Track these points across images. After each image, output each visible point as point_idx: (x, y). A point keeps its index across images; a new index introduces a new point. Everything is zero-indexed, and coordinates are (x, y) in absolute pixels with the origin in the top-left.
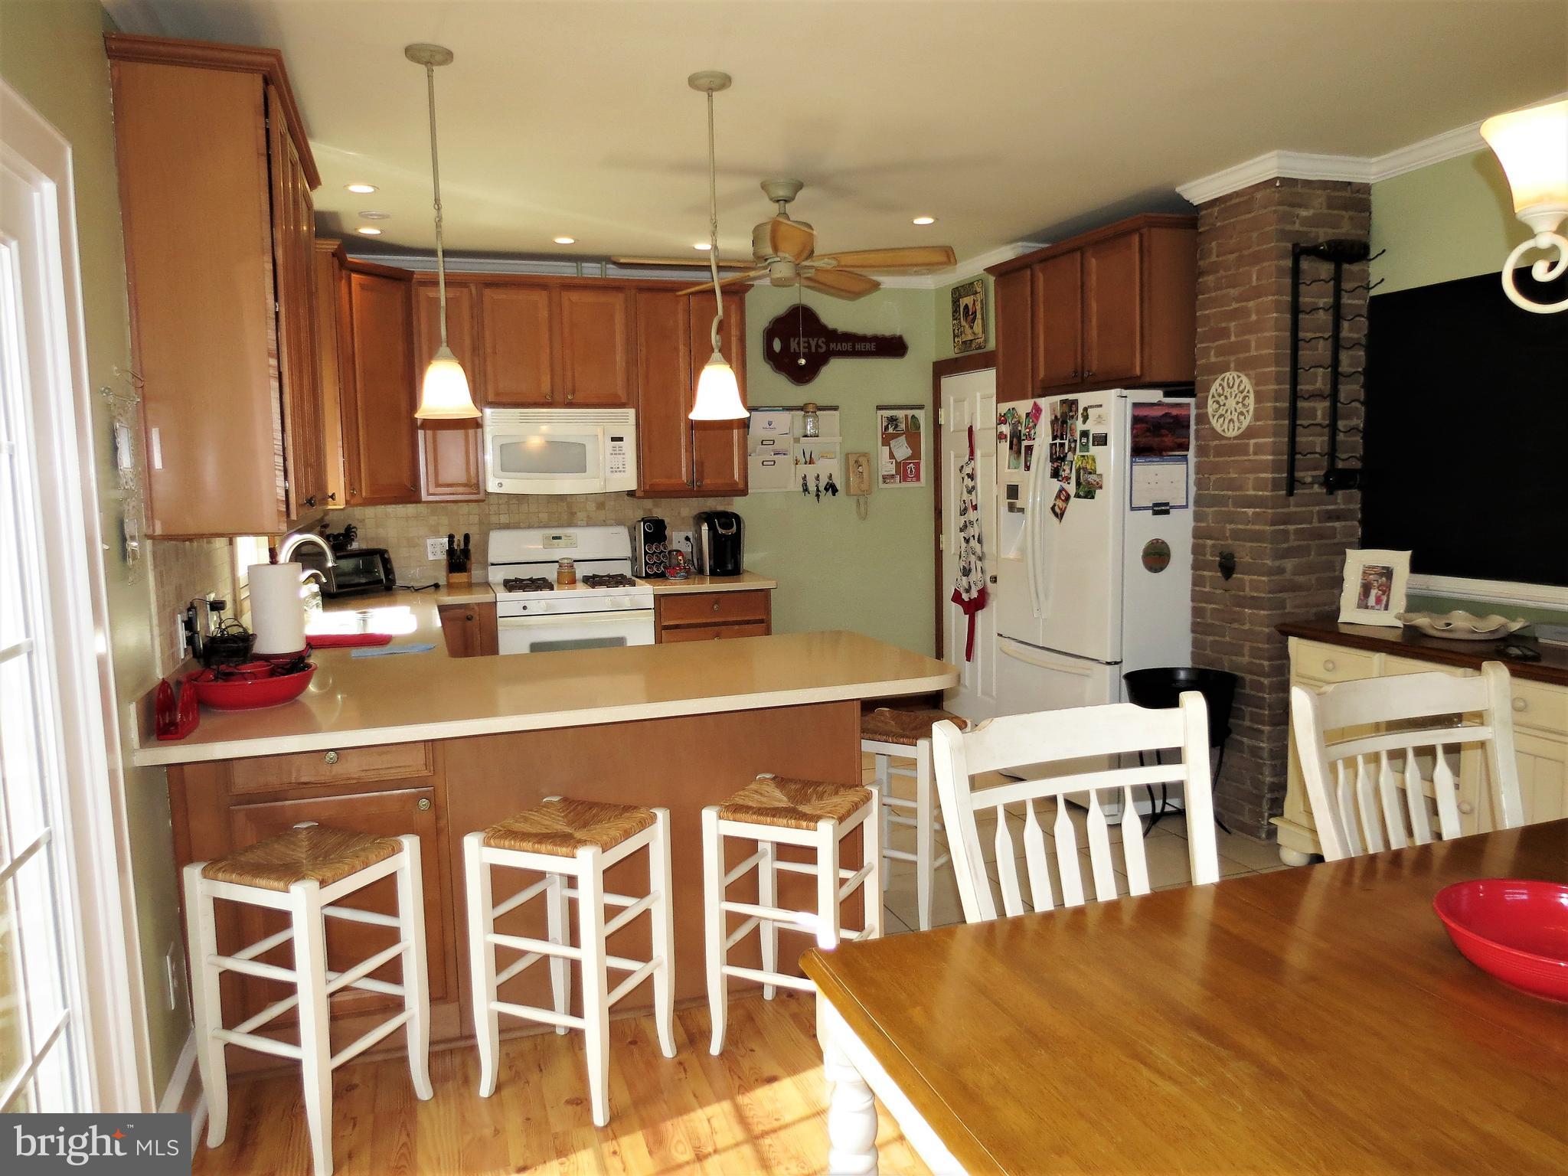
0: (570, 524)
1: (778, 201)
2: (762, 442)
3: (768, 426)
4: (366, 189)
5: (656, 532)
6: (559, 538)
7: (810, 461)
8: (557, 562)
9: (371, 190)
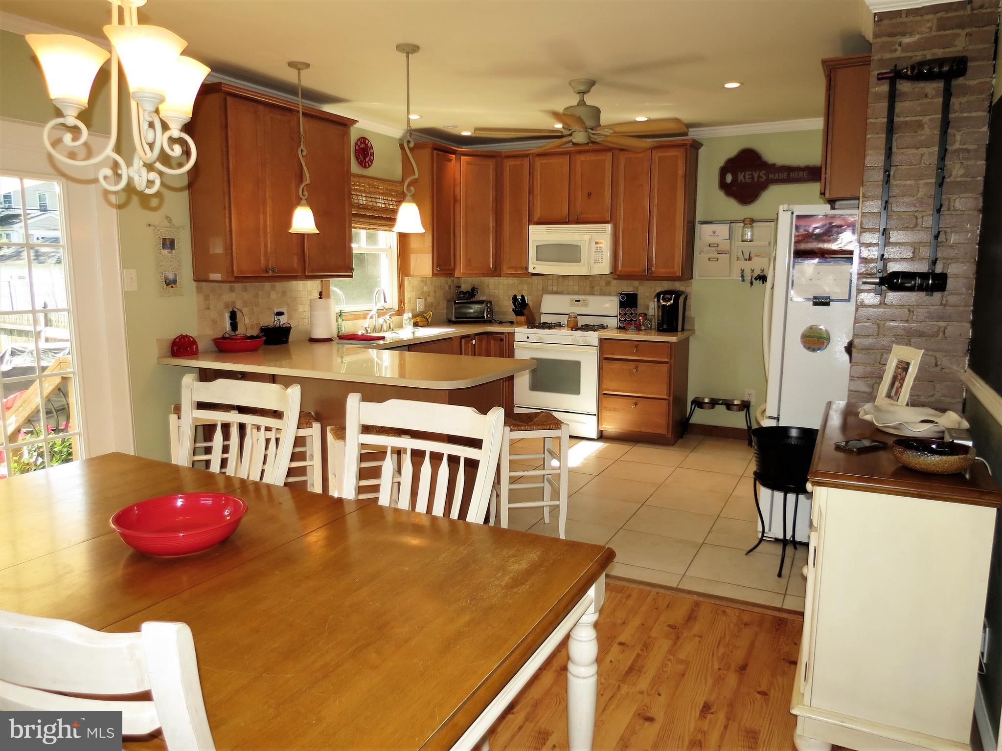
0: (592, 294)
1: (579, 93)
2: (709, 245)
3: (713, 234)
4: (417, 117)
5: (629, 302)
6: (579, 301)
7: (749, 258)
8: (568, 314)
9: (418, 117)
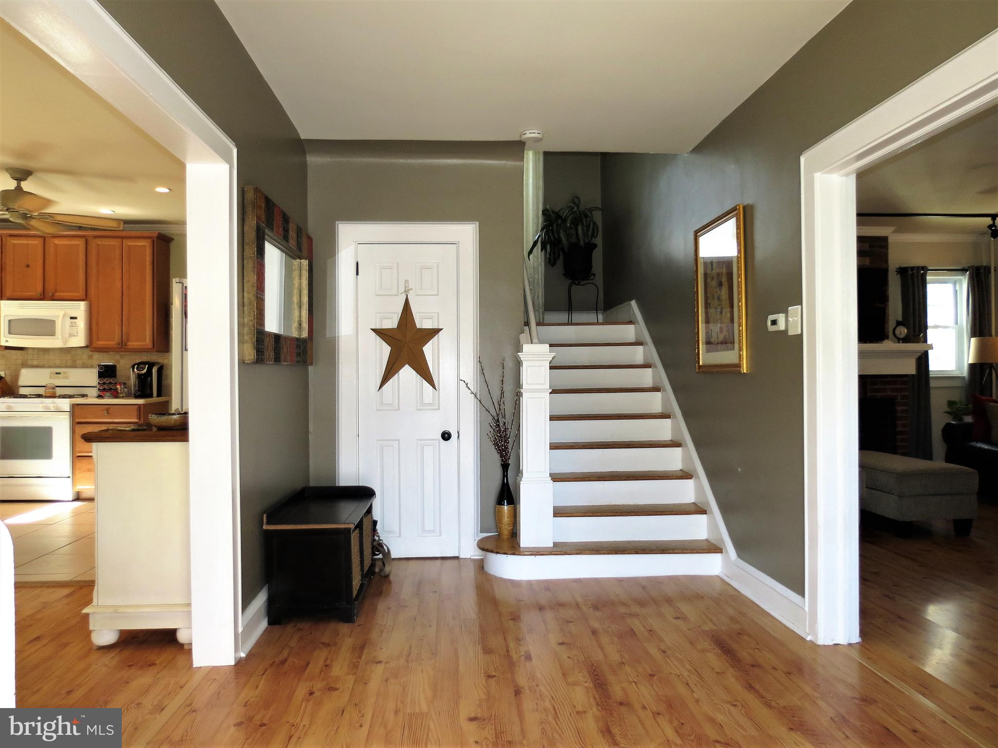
0: (73, 366)
1: (16, 180)
5: (107, 373)
6: (60, 373)
8: (46, 386)
